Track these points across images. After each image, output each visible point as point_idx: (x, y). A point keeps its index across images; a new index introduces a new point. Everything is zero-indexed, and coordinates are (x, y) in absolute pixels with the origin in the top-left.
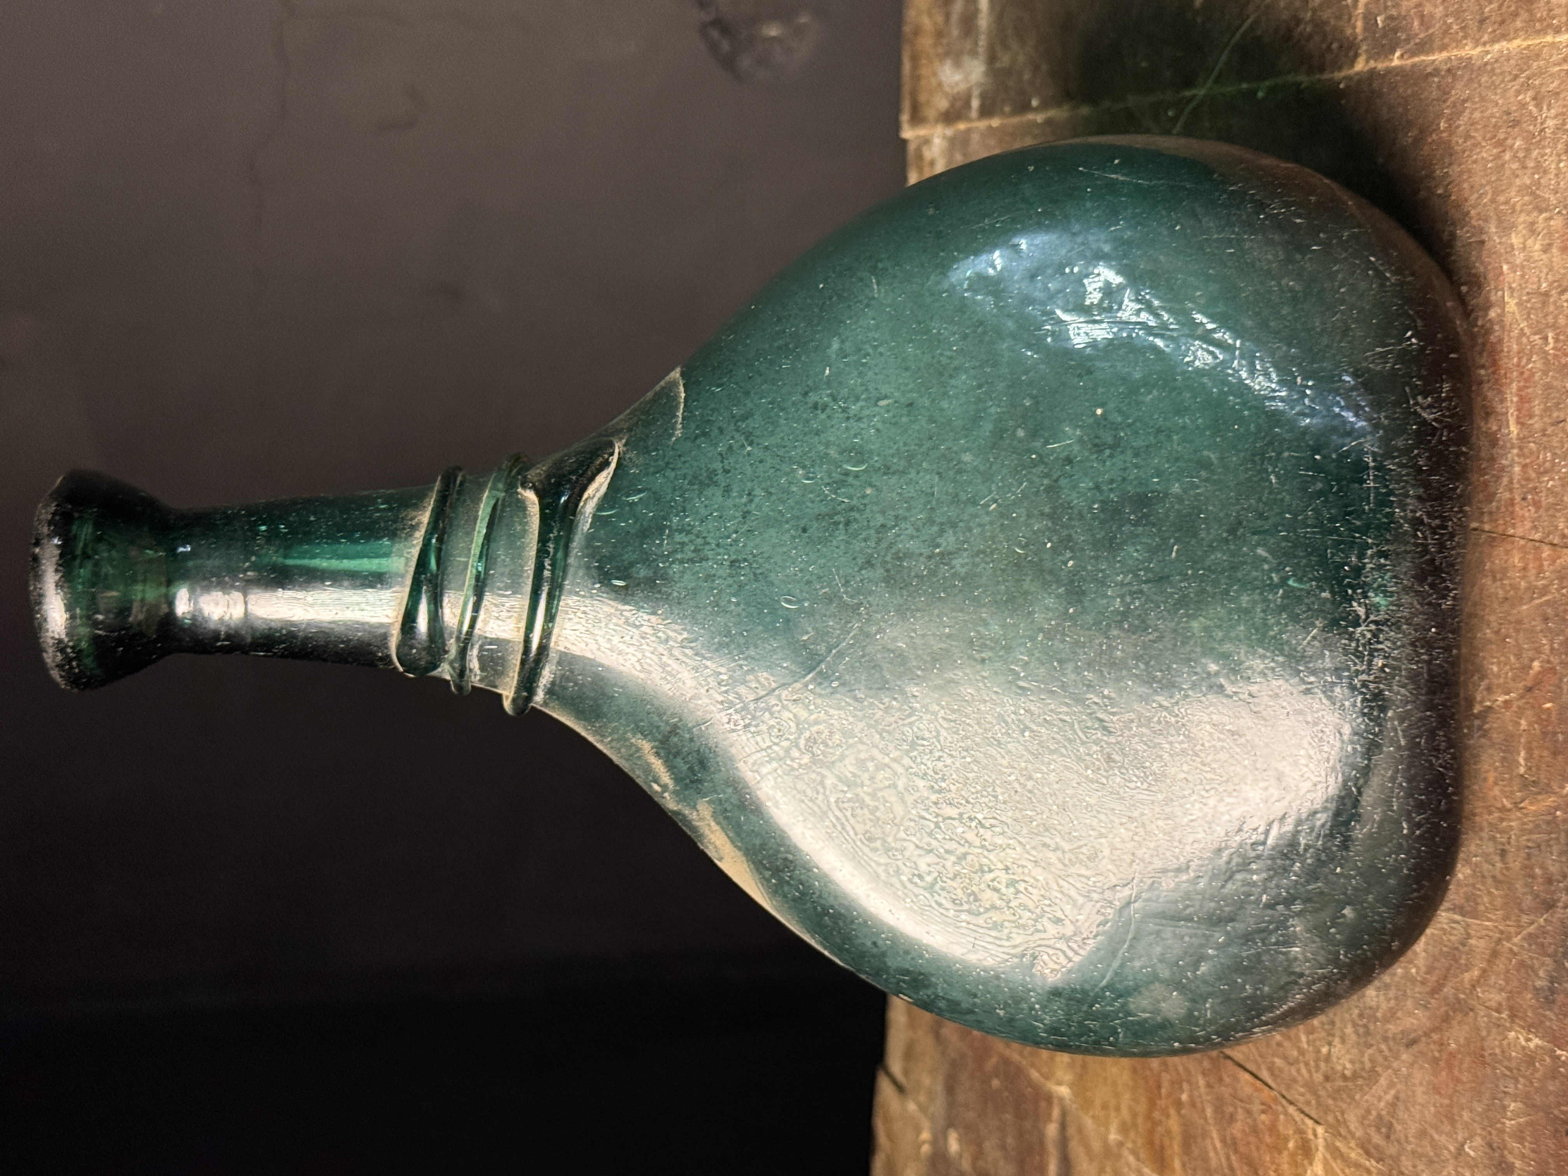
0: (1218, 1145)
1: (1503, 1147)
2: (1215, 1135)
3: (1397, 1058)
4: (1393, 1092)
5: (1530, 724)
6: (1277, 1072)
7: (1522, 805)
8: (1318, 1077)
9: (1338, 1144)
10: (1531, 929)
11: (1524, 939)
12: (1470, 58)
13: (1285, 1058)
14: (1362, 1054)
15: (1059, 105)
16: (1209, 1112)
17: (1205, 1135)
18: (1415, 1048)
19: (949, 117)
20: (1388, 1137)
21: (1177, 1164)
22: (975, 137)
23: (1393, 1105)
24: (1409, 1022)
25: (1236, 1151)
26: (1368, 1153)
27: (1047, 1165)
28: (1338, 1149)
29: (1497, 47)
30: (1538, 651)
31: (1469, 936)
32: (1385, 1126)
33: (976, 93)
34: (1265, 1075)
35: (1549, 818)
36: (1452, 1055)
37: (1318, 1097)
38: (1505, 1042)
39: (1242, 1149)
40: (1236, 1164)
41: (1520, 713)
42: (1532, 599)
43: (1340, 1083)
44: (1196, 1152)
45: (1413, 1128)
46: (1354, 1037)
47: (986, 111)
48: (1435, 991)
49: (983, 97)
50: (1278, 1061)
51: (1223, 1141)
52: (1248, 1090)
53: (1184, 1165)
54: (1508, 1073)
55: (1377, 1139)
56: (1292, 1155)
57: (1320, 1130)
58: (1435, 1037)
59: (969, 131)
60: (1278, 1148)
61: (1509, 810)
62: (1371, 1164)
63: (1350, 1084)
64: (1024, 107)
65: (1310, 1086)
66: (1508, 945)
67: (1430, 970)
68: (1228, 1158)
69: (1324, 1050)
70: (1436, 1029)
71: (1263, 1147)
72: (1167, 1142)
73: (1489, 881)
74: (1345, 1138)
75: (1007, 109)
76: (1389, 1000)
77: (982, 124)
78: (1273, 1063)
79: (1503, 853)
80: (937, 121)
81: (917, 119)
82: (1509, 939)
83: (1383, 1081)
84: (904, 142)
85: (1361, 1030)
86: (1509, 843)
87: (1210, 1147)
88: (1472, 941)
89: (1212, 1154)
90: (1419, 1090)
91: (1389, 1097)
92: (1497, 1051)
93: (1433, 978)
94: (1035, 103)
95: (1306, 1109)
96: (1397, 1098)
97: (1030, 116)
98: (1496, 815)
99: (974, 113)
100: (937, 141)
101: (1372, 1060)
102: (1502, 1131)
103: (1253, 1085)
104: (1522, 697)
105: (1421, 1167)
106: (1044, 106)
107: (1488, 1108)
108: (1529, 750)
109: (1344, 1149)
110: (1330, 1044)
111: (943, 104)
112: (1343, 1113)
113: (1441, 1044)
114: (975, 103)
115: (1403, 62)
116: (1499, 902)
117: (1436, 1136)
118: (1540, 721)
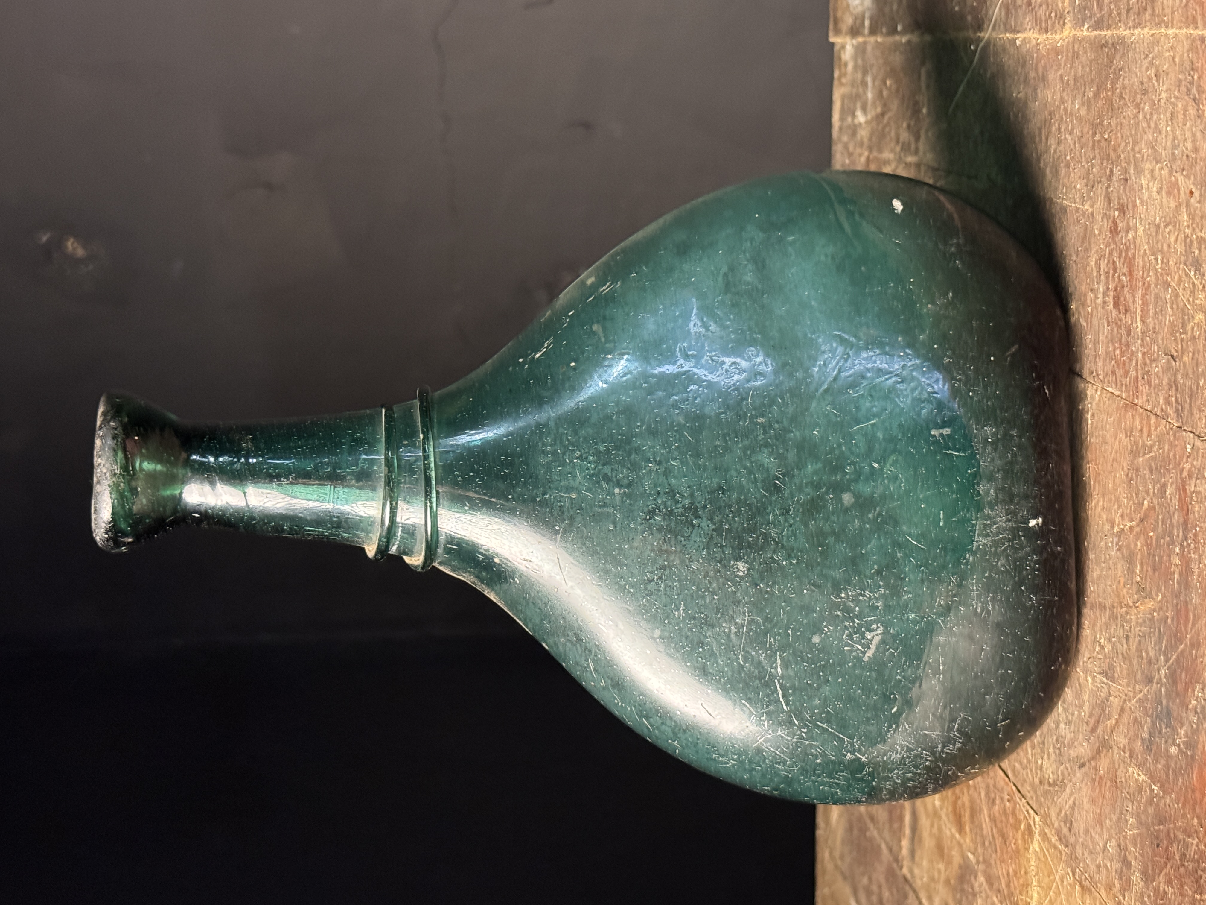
0: (987, 819)
1: (1126, 849)
2: (986, 812)
3: (1075, 775)
4: (1072, 799)
5: (1142, 546)
6: (1016, 773)
7: (1137, 605)
8: (1037, 781)
9: (1046, 831)
10: (1140, 696)
11: (1137, 702)
12: (1124, 37)
13: (1021, 763)
14: (1058, 768)
15: (912, 31)
16: (983, 794)
17: (981, 810)
18: (1084, 770)
19: (854, 32)
20: (1070, 830)
21: (968, 829)
22: (869, 48)
23: (1073, 808)
24: (1081, 751)
25: (996, 826)
26: (1060, 840)
27: (904, 816)
28: (1046, 834)
29: (1136, 32)
30: (1147, 493)
31: (1110, 695)
32: (1068, 821)
33: (867, 15)
34: (1010, 774)
35: (1150, 616)
36: (1101, 778)
37: (1037, 796)
38: (1127, 775)
39: (999, 825)
40: (996, 835)
41: (1137, 538)
42: (1145, 454)
43: (1047, 787)
44: (977, 822)
45: (1082, 827)
46: (1053, 756)
47: (873, 31)
48: (1093, 730)
49: (871, 19)
50: (1017, 765)
51: (990, 816)
52: (1002, 783)
53: (971, 830)
54: (1128, 797)
55: (1065, 830)
56: (1023, 835)
57: (1037, 818)
58: (1093, 763)
59: (865, 43)
60: (1016, 827)
61: (1131, 607)
62: (1061, 847)
63: (1051, 789)
64: (893, 31)
65: (1032, 785)
66: (1129, 705)
67: (1091, 715)
68: (992, 830)
69: (1040, 762)
70: (1093, 758)
71: (1009, 826)
72: (962, 813)
73: (1120, 656)
74: (1049, 827)
75: (884, 30)
76: (1071, 732)
77: (872, 39)
78: (1015, 766)
79: (1127, 638)
80: (846, 34)
81: (838, 32)
82: (1130, 700)
83: (1068, 791)
84: (833, 44)
85: (1057, 752)
86: (1130, 631)
87: (983, 820)
88: (1112, 698)
89: (984, 826)
90: (1086, 801)
91: (1071, 802)
92: (1123, 780)
93: (1092, 722)
94: (899, 28)
95: (1030, 803)
96: (1074, 803)
97: (897, 38)
98: (1124, 609)
99: (866, 31)
100: (849, 49)
101: (1063, 774)
102: (1125, 837)
103: (1004, 780)
104: (1138, 525)
105: (1086, 855)
106: (904, 32)
107: (1119, 819)
108: (1142, 565)
109: (1049, 835)
110: (1042, 759)
111: (849, 21)
112: (1048, 809)
113: (1096, 769)
114: (867, 23)
115: (1088, 34)
116: (1125, 672)
117: (1093, 835)
118: (1147, 544)
